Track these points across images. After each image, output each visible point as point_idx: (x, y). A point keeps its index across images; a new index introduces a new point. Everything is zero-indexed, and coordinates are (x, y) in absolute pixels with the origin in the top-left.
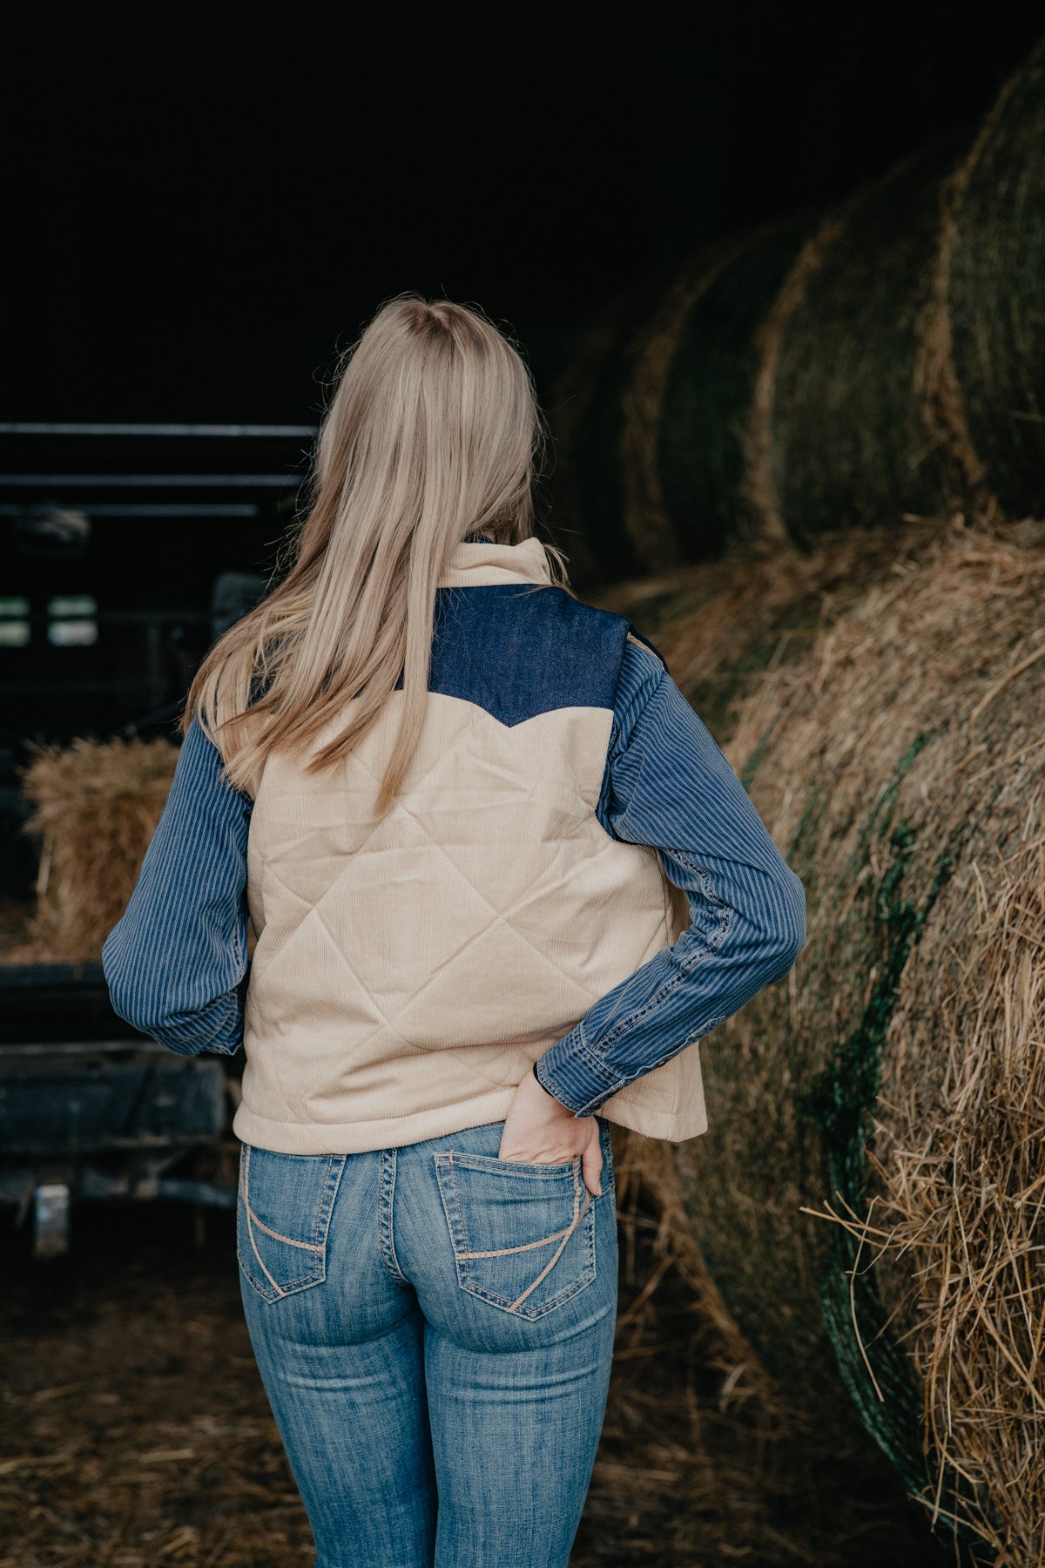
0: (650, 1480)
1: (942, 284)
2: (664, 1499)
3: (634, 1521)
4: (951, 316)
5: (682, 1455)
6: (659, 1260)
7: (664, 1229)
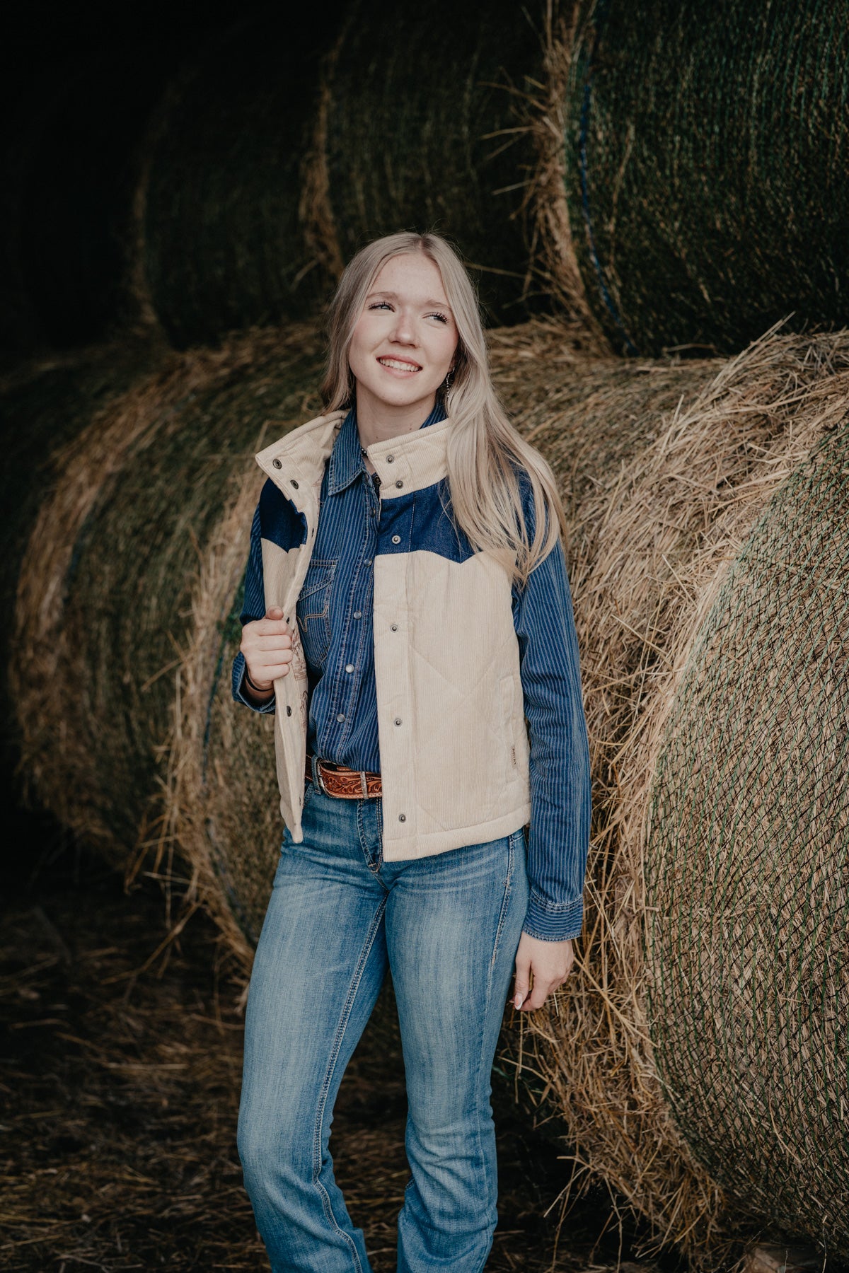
0: (164, 1071)
1: (322, 137)
2: (178, 1084)
3: (165, 1103)
4: (329, 163)
5: (184, 1049)
6: (189, 904)
7: (194, 883)
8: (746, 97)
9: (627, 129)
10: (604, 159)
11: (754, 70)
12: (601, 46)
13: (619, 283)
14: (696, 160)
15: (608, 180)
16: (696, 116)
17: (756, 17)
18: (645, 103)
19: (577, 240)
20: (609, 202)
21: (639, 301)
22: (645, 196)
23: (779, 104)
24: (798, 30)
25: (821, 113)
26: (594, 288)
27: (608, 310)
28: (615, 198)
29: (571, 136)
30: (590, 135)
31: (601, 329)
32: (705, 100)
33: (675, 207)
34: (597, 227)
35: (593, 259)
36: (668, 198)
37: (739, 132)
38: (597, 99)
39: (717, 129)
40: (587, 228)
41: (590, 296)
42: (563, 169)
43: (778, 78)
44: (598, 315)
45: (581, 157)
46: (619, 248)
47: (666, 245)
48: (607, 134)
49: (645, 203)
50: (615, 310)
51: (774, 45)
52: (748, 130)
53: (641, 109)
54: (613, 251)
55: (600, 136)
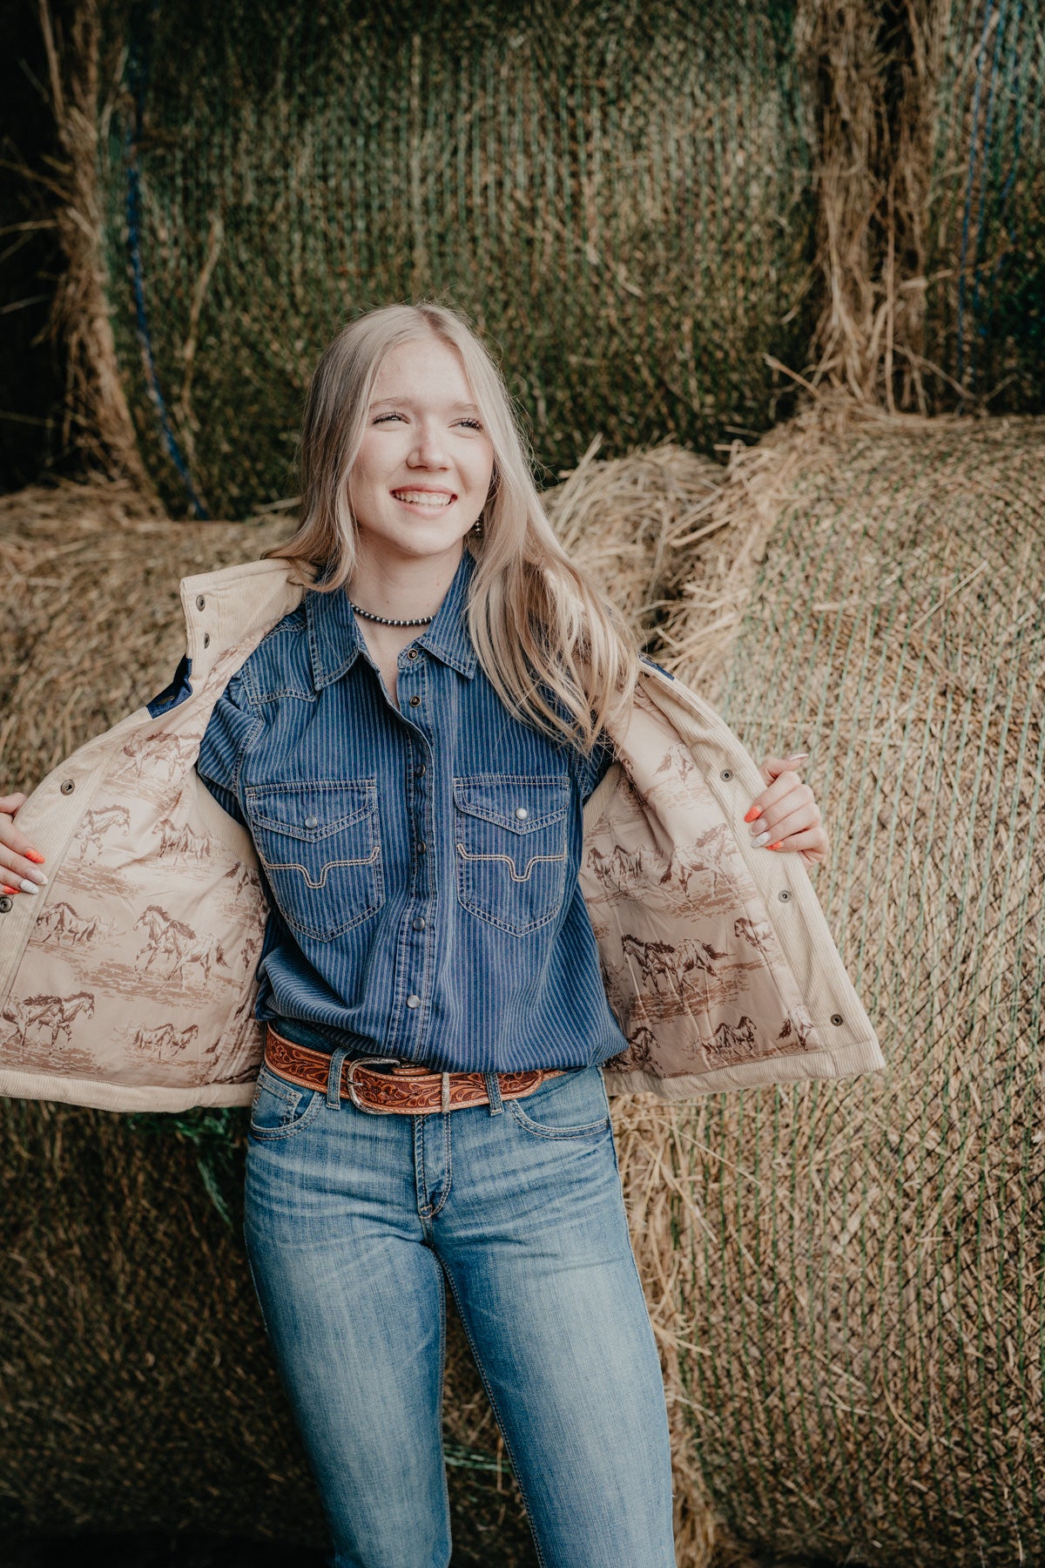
8: (403, 186)
9: (209, 226)
10: (172, 264)
11: (410, 156)
12: (147, 118)
13: (195, 425)
14: (330, 263)
15: (181, 290)
16: (325, 209)
17: (399, 91)
18: (238, 193)
19: (126, 374)
20: (184, 319)
21: (226, 447)
22: (245, 309)
23: (454, 193)
24: (468, 109)
25: (519, 206)
26: (152, 435)
27: (173, 462)
28: (195, 313)
29: (113, 235)
30: (145, 233)
31: (154, 487)
32: (337, 190)
33: (296, 322)
34: (164, 356)
35: (154, 395)
36: (284, 313)
37: (396, 227)
38: (150, 185)
39: (361, 224)
40: (145, 355)
41: (145, 445)
42: (102, 278)
43: (450, 165)
44: (153, 471)
45: (132, 262)
46: (201, 379)
47: (281, 372)
48: (175, 232)
49: (246, 320)
50: (184, 462)
51: (436, 124)
52: (410, 226)
53: (231, 200)
54: (188, 384)
55: (163, 234)
